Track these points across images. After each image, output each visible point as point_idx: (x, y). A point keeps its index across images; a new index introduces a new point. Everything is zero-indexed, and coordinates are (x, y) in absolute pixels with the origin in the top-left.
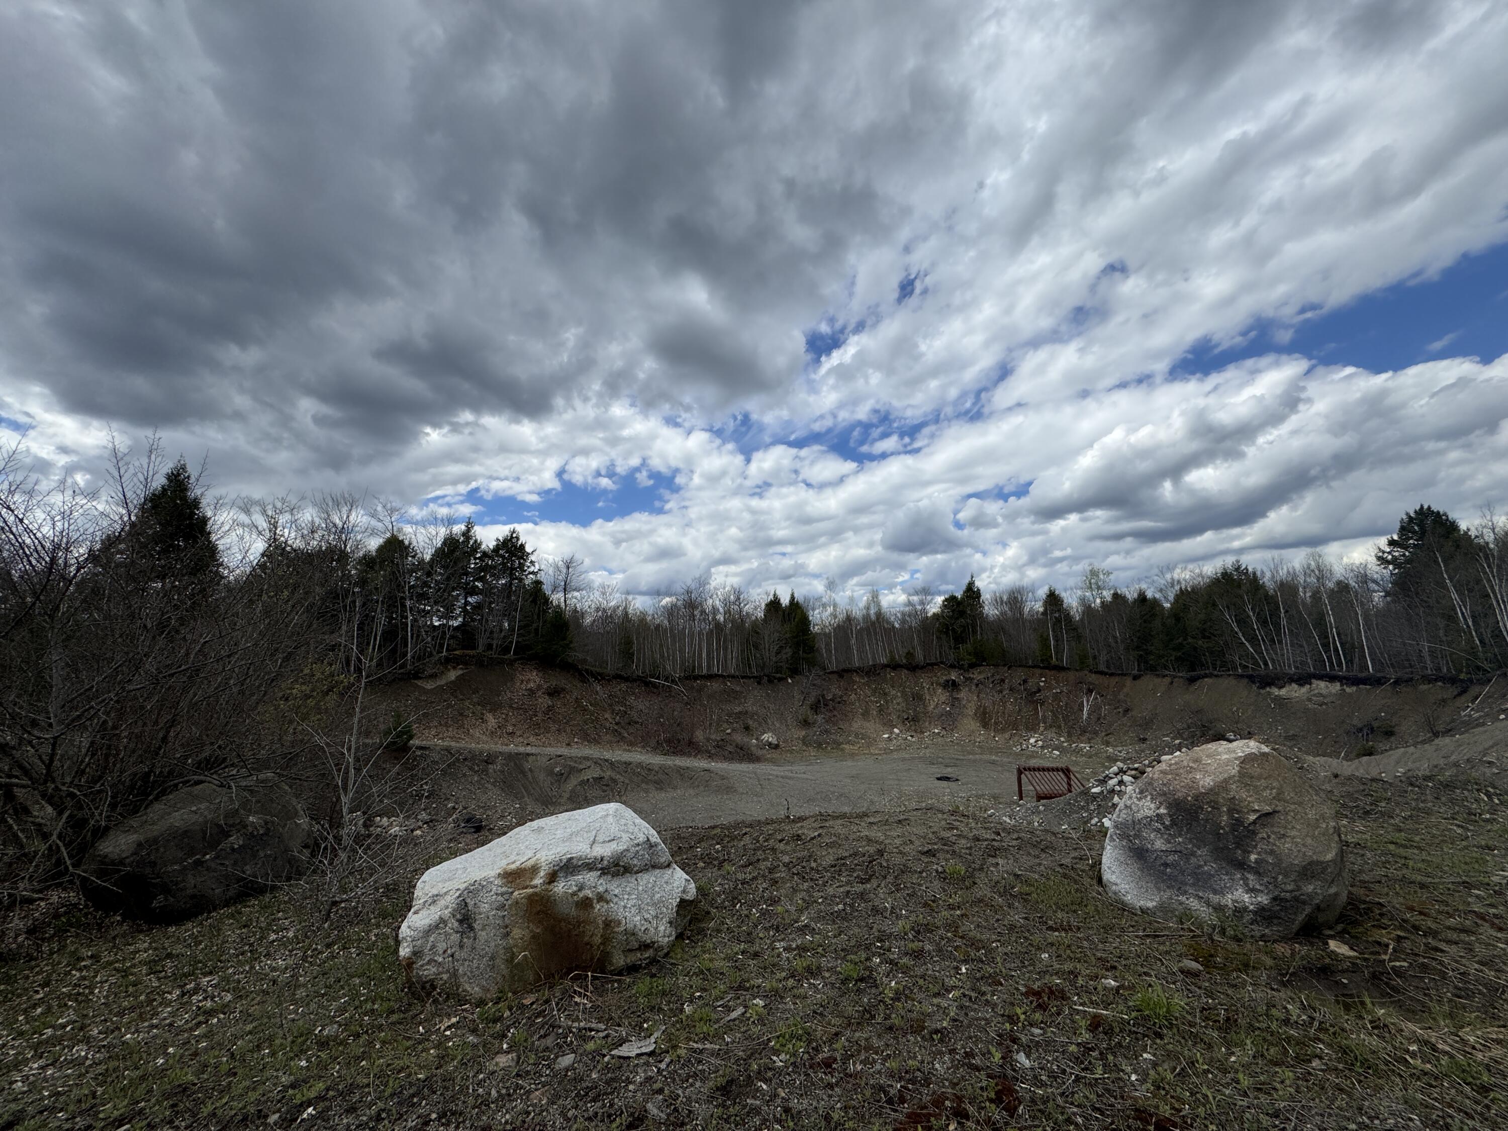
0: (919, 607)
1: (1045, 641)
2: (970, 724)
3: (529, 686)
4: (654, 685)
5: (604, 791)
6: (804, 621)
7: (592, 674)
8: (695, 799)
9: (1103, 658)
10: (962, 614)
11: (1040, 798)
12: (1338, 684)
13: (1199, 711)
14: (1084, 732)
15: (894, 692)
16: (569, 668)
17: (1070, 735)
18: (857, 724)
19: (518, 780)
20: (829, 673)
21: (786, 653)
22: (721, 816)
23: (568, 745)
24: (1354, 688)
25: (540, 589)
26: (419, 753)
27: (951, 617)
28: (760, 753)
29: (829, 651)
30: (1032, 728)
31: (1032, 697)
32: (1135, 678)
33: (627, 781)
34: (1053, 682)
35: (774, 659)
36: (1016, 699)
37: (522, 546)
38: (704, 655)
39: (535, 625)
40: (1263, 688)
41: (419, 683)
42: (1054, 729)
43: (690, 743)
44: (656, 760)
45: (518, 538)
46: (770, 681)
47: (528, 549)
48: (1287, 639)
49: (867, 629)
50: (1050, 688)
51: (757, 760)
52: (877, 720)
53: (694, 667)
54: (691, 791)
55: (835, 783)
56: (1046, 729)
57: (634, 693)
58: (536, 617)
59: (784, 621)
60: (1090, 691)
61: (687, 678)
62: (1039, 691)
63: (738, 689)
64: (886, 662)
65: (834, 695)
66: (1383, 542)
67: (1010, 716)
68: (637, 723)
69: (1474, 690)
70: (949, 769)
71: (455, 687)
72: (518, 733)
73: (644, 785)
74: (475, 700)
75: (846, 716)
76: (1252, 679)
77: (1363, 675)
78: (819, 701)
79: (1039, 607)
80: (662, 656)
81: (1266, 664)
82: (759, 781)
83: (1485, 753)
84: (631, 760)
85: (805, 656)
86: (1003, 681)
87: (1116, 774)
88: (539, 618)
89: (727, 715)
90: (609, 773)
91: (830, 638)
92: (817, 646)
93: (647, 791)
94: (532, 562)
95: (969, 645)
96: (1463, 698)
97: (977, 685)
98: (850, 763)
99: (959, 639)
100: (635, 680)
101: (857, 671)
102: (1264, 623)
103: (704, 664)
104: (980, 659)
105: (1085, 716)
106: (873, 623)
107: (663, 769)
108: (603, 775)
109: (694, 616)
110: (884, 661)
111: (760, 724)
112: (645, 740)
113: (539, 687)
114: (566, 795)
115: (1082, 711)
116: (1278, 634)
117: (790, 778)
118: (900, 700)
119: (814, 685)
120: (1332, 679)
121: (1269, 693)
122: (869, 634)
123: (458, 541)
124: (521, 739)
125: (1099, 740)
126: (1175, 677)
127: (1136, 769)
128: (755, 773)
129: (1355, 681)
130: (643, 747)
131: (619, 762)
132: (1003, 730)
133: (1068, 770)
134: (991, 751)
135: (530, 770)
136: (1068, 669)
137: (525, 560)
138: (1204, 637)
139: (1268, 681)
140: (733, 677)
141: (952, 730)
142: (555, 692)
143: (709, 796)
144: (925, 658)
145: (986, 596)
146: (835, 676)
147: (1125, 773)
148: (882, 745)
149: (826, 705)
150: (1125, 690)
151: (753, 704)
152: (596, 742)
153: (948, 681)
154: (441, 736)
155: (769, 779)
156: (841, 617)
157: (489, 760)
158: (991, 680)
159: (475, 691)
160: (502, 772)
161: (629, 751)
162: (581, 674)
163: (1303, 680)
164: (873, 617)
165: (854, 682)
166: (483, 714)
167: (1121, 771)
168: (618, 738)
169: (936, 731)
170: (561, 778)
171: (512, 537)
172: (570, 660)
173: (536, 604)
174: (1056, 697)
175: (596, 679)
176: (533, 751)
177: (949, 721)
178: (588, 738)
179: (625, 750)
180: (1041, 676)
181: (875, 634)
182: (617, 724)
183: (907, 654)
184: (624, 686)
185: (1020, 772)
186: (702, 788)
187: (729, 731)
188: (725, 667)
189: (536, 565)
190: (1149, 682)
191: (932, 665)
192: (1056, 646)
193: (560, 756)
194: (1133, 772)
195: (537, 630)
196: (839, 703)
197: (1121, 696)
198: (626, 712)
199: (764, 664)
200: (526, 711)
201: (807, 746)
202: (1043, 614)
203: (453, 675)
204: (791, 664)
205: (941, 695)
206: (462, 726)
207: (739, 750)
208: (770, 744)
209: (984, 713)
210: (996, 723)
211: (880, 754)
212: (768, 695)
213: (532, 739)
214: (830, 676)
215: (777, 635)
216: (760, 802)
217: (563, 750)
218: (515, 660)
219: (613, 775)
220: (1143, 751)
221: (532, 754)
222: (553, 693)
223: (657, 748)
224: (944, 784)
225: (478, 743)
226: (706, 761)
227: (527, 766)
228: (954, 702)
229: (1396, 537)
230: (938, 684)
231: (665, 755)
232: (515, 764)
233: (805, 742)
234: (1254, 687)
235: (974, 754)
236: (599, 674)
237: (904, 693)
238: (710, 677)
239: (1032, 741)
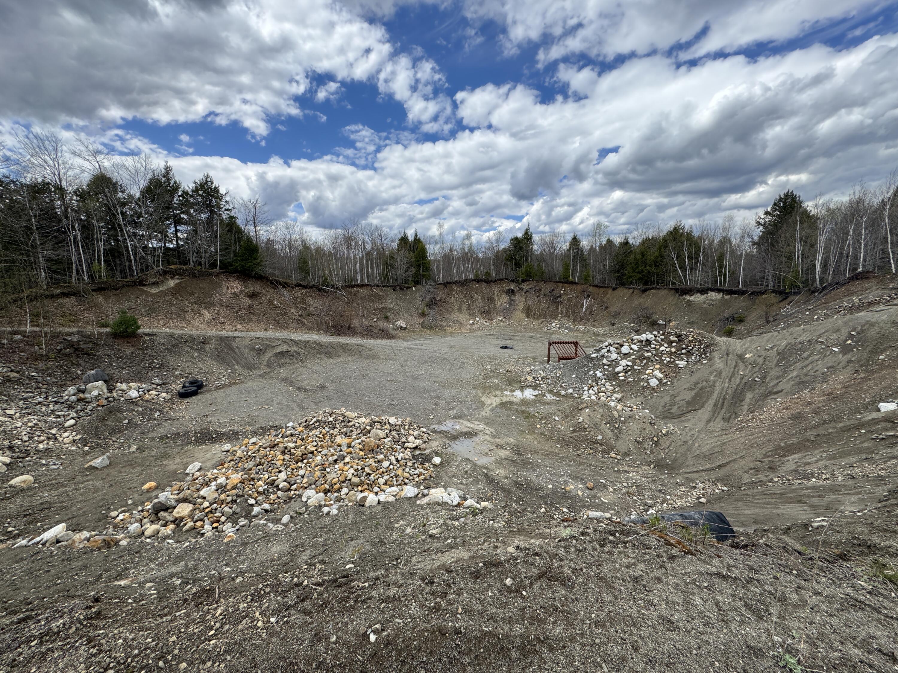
0: (495, 245)
1: (567, 267)
2: (519, 315)
3: (233, 291)
4: (325, 291)
5: (291, 360)
6: (423, 252)
7: (280, 284)
8: (352, 364)
9: (598, 277)
10: (521, 249)
11: (560, 359)
12: (722, 294)
13: (646, 308)
14: (582, 319)
15: (477, 296)
16: (260, 278)
17: (574, 321)
18: (454, 316)
19: (229, 354)
20: (438, 284)
21: (411, 272)
22: (368, 374)
23: (265, 330)
24: (729, 296)
25: (235, 222)
26: (147, 338)
27: (514, 251)
28: (394, 333)
29: (439, 272)
30: (554, 317)
31: (556, 300)
32: (614, 289)
33: (307, 353)
34: (569, 291)
35: (404, 275)
36: (547, 301)
37: (216, 190)
38: (358, 272)
39: (233, 248)
40: (681, 295)
41: (145, 288)
42: (566, 318)
43: (349, 328)
44: (326, 339)
45: (212, 182)
46: (401, 289)
47: (222, 191)
48: (700, 267)
49: (463, 257)
50: (566, 294)
51: (392, 337)
52: (466, 313)
53: (351, 280)
54: (350, 359)
55: (440, 352)
56: (562, 318)
57: (311, 296)
58: (233, 241)
59: (410, 251)
60: (589, 296)
61: (347, 286)
62: (560, 296)
63: (381, 294)
65: (441, 298)
66: (761, 211)
67: (542, 310)
68: (314, 315)
69: (791, 298)
70: (507, 341)
71: (175, 291)
72: (228, 322)
73: (318, 355)
74: (192, 301)
75: (448, 310)
76: (676, 290)
77: (735, 289)
78: (432, 301)
79: (566, 246)
80: (330, 271)
81: (686, 282)
82: (393, 350)
83: (820, 336)
84: (308, 339)
85: (424, 273)
86: (540, 290)
87: (607, 347)
88: (235, 243)
89: (374, 310)
90: (294, 348)
91: (440, 263)
92: (431, 267)
93: (320, 359)
94: (226, 202)
95: (523, 268)
97: (525, 292)
98: (449, 339)
99: (518, 265)
100: (311, 288)
101: (456, 283)
102: (690, 258)
103: (358, 278)
104: (528, 277)
105: (584, 310)
106: (467, 254)
107: (331, 345)
108: (289, 349)
109: (351, 245)
110: (472, 277)
111: (395, 316)
112: (319, 327)
113: (241, 292)
114: (265, 363)
115: (582, 307)
116: (696, 263)
117: (413, 349)
118: (480, 301)
119: (429, 291)
120: (719, 291)
121: (684, 299)
122: (464, 261)
123: (160, 181)
124: (231, 327)
125: (590, 324)
126: (636, 289)
127: (618, 344)
128: (391, 346)
129: (730, 292)
130: (318, 331)
131: (301, 341)
132: (538, 319)
133: (577, 343)
134: (530, 330)
135: (237, 347)
136: (578, 283)
137: (221, 200)
138: (656, 266)
139: (685, 292)
140: (377, 286)
141: (509, 318)
142: (253, 295)
143: (361, 361)
144: (496, 275)
145: (536, 238)
146: (442, 286)
147: (611, 346)
148: (468, 327)
149: (436, 304)
150: (608, 296)
151: (390, 303)
152: (286, 328)
153: (509, 290)
154: (168, 325)
155: (400, 350)
156: (447, 251)
157: (205, 341)
158: (533, 289)
159: (192, 294)
160: (216, 348)
161: (308, 333)
162: (272, 283)
163: (703, 291)
164: (467, 250)
165: (454, 290)
166: (200, 310)
167: (610, 345)
168: (301, 324)
169: (500, 319)
170: (260, 352)
171: (207, 181)
172: (262, 273)
173: (231, 232)
174: (570, 300)
175: (284, 286)
176: (239, 335)
177: (507, 313)
178: (279, 325)
179: (306, 333)
180: (562, 287)
181: (468, 260)
182: (300, 316)
183: (487, 273)
184: (304, 291)
185: (550, 344)
186: (357, 356)
187: (375, 320)
188: (373, 279)
189: (230, 204)
190: (621, 291)
191: (500, 280)
192: (573, 270)
193: (259, 338)
194: (617, 345)
195: (235, 252)
196: (444, 302)
197: (605, 300)
198: (306, 308)
199: (397, 278)
200: (233, 308)
201: (424, 328)
202: (568, 250)
203: (172, 283)
204: (415, 278)
205: (505, 299)
206: (184, 318)
207: (381, 332)
208: (401, 327)
209: (528, 309)
210: (534, 314)
211: (467, 333)
212: (400, 297)
213: (239, 326)
214: (439, 286)
215: (405, 259)
216: (394, 364)
217: (261, 333)
218: (221, 273)
219: (297, 349)
220: (613, 330)
221: (238, 337)
222: (252, 296)
223: (328, 331)
224: (505, 350)
225: (198, 330)
226: (360, 339)
227: (234, 345)
228: (512, 302)
229: (769, 210)
230: (503, 291)
231: (333, 335)
232: (226, 344)
233: (423, 325)
234: (677, 295)
235: (521, 332)
236: (285, 283)
237: (483, 297)
238: (362, 286)
239: (554, 324)
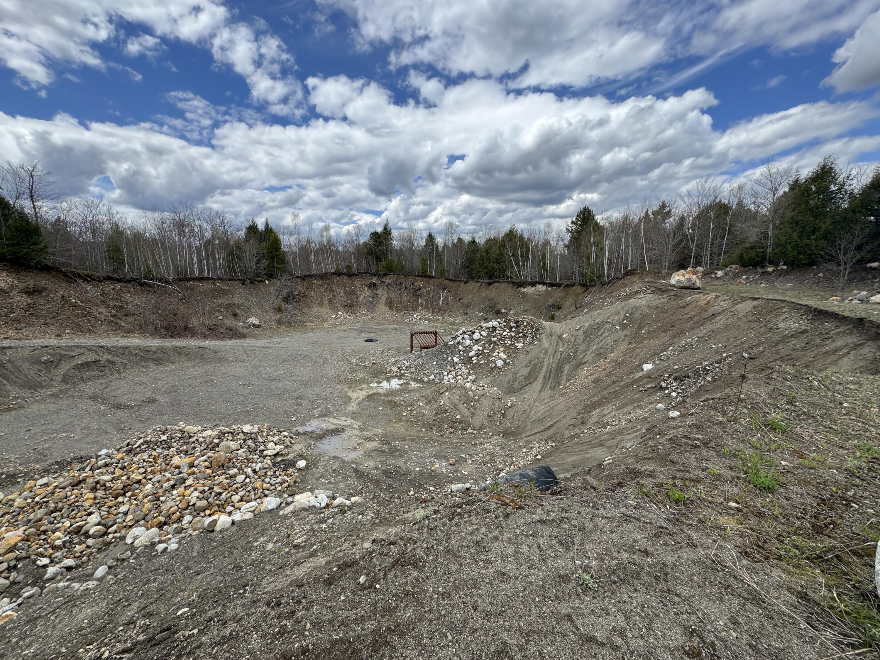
0: (355, 238)
1: (424, 261)
2: (383, 308)
4: (149, 285)
5: (101, 371)
6: (276, 243)
7: (80, 276)
8: (191, 369)
9: (452, 272)
10: (381, 243)
11: (422, 348)
12: (546, 286)
13: (492, 299)
14: (440, 311)
15: (339, 290)
16: (49, 270)
17: (433, 312)
18: (315, 310)
21: (263, 264)
22: (214, 380)
23: (58, 336)
24: (551, 288)
27: (374, 245)
28: (245, 331)
29: (295, 263)
30: (415, 309)
31: (416, 293)
32: (466, 283)
33: (125, 362)
34: (427, 284)
35: (255, 267)
36: (408, 294)
38: (195, 263)
40: (517, 288)
42: (426, 310)
43: (186, 328)
44: (154, 343)
46: (252, 283)
48: (530, 264)
49: (322, 250)
50: (425, 287)
51: (244, 336)
52: (328, 307)
53: (186, 272)
54: (189, 364)
55: (301, 349)
56: (422, 309)
57: (129, 292)
59: (260, 241)
60: (445, 289)
61: (180, 280)
62: (420, 289)
63: (226, 288)
64: (334, 271)
65: (299, 292)
66: (569, 221)
67: (404, 303)
68: (134, 314)
69: (590, 289)
70: (371, 334)
73: (143, 363)
75: (308, 305)
76: (514, 283)
77: (555, 282)
78: (289, 296)
79: (423, 243)
80: (155, 262)
81: (521, 277)
82: (245, 351)
83: (608, 318)
85: (278, 266)
86: (401, 283)
87: (461, 334)
89: (218, 306)
90: (106, 357)
91: (296, 255)
92: (286, 260)
93: (146, 368)
95: (384, 262)
96: (586, 293)
97: (387, 286)
98: (311, 335)
99: (378, 259)
100: (129, 281)
101: (316, 276)
102: (522, 256)
103: (196, 270)
104: (389, 271)
105: (441, 302)
106: (326, 246)
107: (161, 349)
108: (98, 358)
109: (184, 232)
110: (332, 270)
111: (246, 312)
112: (143, 329)
113: (13, 287)
114: (59, 379)
115: (440, 299)
116: (527, 261)
117: (269, 348)
118: (342, 295)
119: (285, 285)
120: (544, 284)
121: (520, 291)
122: (323, 253)
125: (446, 314)
126: (483, 282)
127: (471, 331)
128: (242, 346)
129: (552, 285)
130: (142, 333)
131: (116, 347)
132: (400, 311)
133: (436, 332)
134: (393, 322)
135: (9, 361)
136: (435, 277)
138: (497, 263)
139: (522, 284)
140: (221, 279)
141: (373, 311)
142: (35, 291)
143: (204, 366)
144: (358, 268)
145: (395, 233)
146: (300, 280)
147: (465, 333)
148: (331, 322)
149: (294, 298)
150: (461, 288)
151: (239, 298)
152: (92, 331)
153: (371, 283)
155: (253, 350)
156: (304, 242)
158: (395, 283)
161: (127, 337)
162: (65, 275)
163: (533, 284)
164: (325, 243)
165: (313, 284)
168: (115, 327)
169: (364, 312)
170: (49, 365)
172: (49, 263)
174: (428, 292)
175: (85, 280)
176: (12, 345)
177: (371, 306)
178: (80, 329)
179: (123, 337)
180: (421, 281)
181: (327, 254)
182: (112, 316)
183: (347, 266)
184: (117, 286)
185: (412, 335)
186: (197, 361)
187: (221, 317)
188: (215, 271)
190: (473, 285)
191: (362, 273)
192: (430, 264)
193: (47, 347)
194: (469, 333)
196: (303, 297)
197: (458, 292)
198: (122, 307)
199: (246, 271)
201: (281, 325)
202: (425, 246)
204: (268, 271)
205: (367, 292)
207: (228, 331)
208: (254, 325)
209: (391, 302)
210: (396, 307)
211: (330, 328)
212: (251, 292)
213: (11, 333)
214: (297, 279)
215: (255, 250)
216: (246, 366)
217: (51, 341)
219: (110, 358)
220: (466, 319)
221: (10, 347)
222: (33, 292)
223: (156, 333)
224: (370, 343)
226: (201, 341)
227: (5, 357)
228: (375, 296)
229: (574, 220)
230: (365, 285)
231: (163, 338)
233: (280, 322)
234: (515, 288)
235: (384, 324)
236: (87, 276)
237: (345, 291)
238: (201, 279)
239: (415, 316)
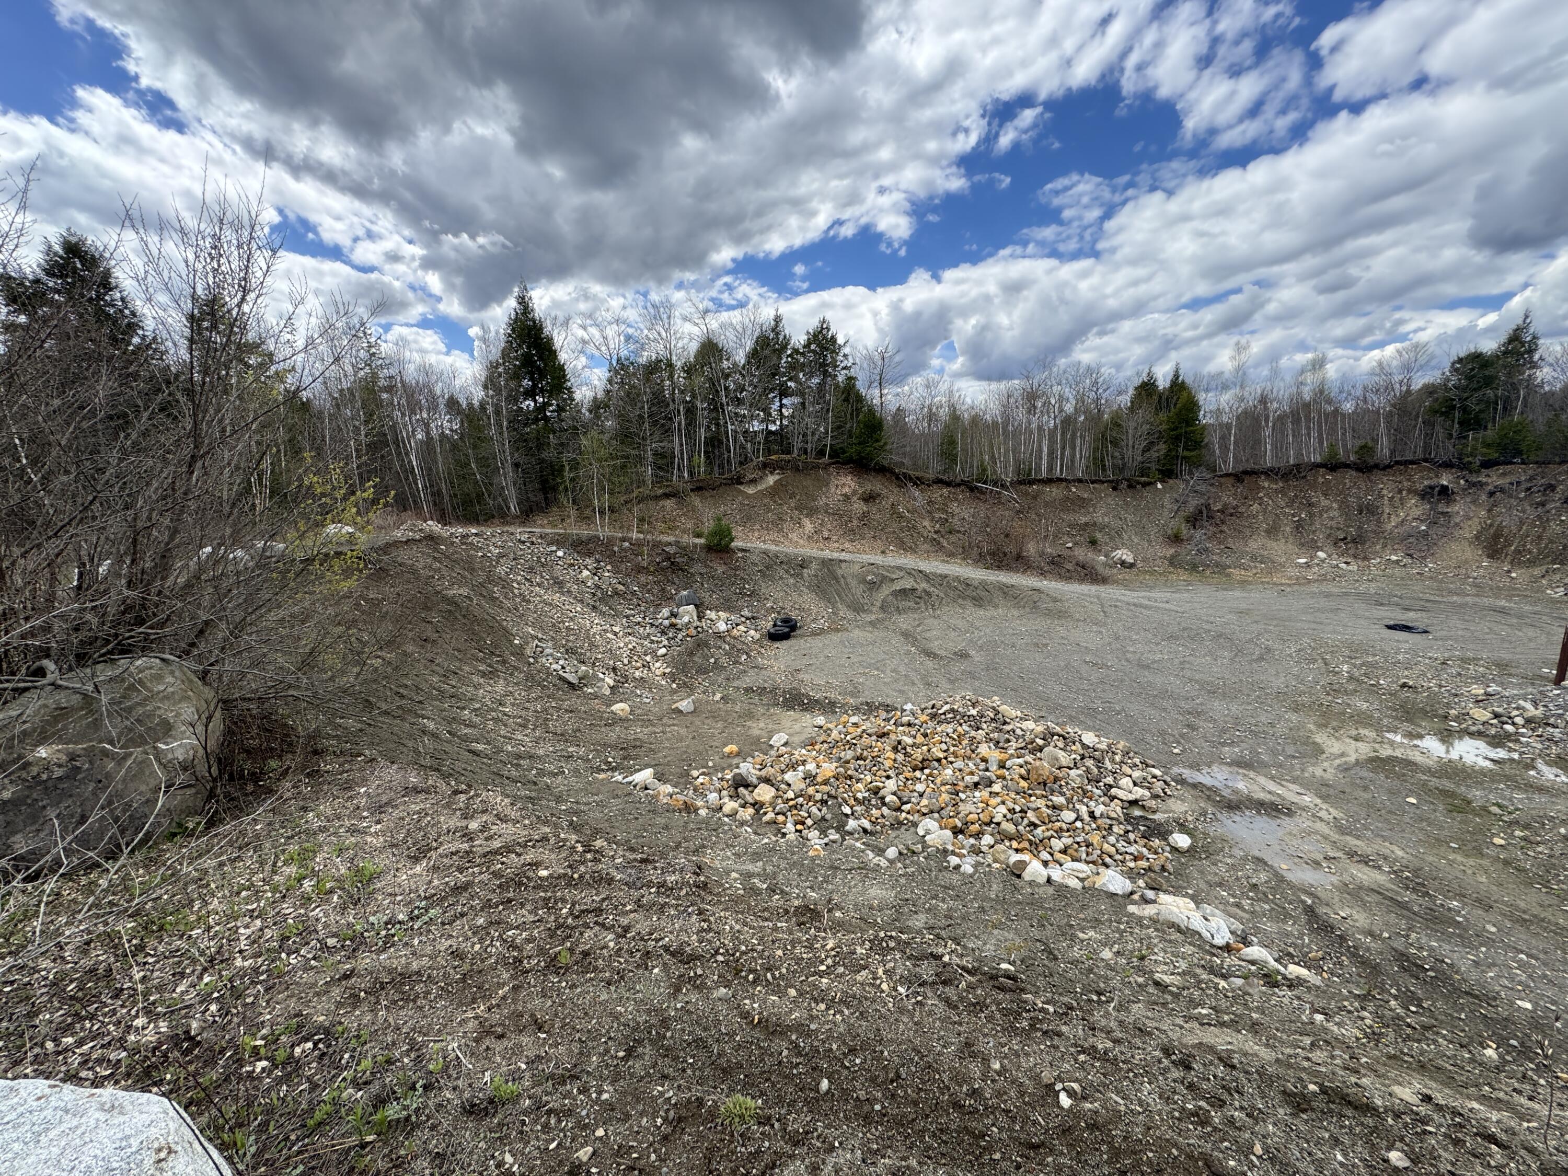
0: (1398, 378)
2: (1462, 551)
3: (844, 491)
4: (981, 491)
5: (917, 603)
6: (1192, 407)
7: (910, 479)
8: (1018, 622)
10: (1489, 382)
15: (1327, 502)
16: (883, 471)
18: (1257, 544)
19: (831, 586)
20: (1221, 476)
21: (1158, 451)
22: (1047, 645)
23: (883, 552)
25: (854, 385)
26: (740, 555)
27: (1463, 389)
28: (1107, 572)
29: (1225, 448)
33: (942, 595)
35: (1140, 458)
37: (833, 339)
38: (1045, 456)
39: (848, 426)
41: (742, 488)
43: (1019, 557)
44: (977, 574)
45: (828, 329)
46: (1130, 486)
47: (840, 340)
49: (1295, 413)
51: (1104, 581)
52: (1291, 540)
53: (1030, 470)
54: (1016, 613)
55: (1212, 619)
57: (956, 499)
58: (849, 415)
59: (1159, 408)
61: (1021, 483)
63: (1086, 496)
64: (1319, 460)
65: (1225, 505)
67: (1551, 542)
68: (959, 532)
70: (1412, 614)
71: (774, 492)
72: (834, 538)
73: (960, 601)
74: (793, 505)
75: (1240, 532)
78: (1201, 512)
80: (992, 457)
82: (1102, 606)
84: (946, 572)
85: (1186, 453)
86: (1552, 488)
88: (852, 418)
89: (1069, 526)
90: (924, 585)
91: (1229, 430)
92: (1206, 440)
93: (964, 608)
94: (845, 356)
95: (1489, 432)
97: (1492, 494)
98: (1237, 594)
99: (1472, 422)
100: (959, 485)
101: (1269, 473)
103: (1044, 466)
104: (1509, 453)
106: (1307, 406)
107: (983, 584)
108: (916, 586)
109: (1035, 408)
110: (1316, 458)
111: (1112, 539)
112: (967, 552)
113: (854, 492)
114: (878, 604)
117: (1145, 607)
118: (1336, 513)
119: (1196, 492)
122: (1297, 421)
123: (768, 338)
124: (836, 545)
128: (1099, 598)
130: (964, 559)
131: (934, 574)
132: (1532, 563)
134: (1497, 592)
135: (843, 576)
137: (838, 354)
140: (1080, 481)
141: (1424, 558)
142: (871, 497)
143: (1035, 619)
144: (1393, 454)
146: (1231, 480)
148: (1293, 572)
149: (1211, 517)
151: (1104, 515)
152: (914, 550)
153: (1432, 488)
154: (763, 538)
155: (1116, 606)
156: (1251, 402)
157: (803, 564)
158: (1523, 486)
159: (792, 496)
160: (816, 576)
161: (947, 562)
162: (898, 478)
165: (1260, 488)
166: (800, 519)
168: (936, 547)
169: (1394, 558)
170: (873, 586)
171: (822, 328)
172: (885, 463)
173: (848, 401)
175: (915, 484)
176: (847, 558)
177: (1422, 545)
178: (903, 547)
179: (943, 561)
181: (1308, 419)
182: (936, 532)
183: (1362, 448)
184: (945, 491)
186: (1028, 610)
187: (1070, 545)
188: (1072, 468)
189: (850, 358)
191: (1406, 463)
193: (873, 564)
195: (850, 432)
196: (1231, 515)
198: (947, 520)
199: (1124, 465)
200: (841, 516)
201: (1175, 568)
203: (771, 480)
204: (1164, 465)
205: (1414, 508)
206: (782, 530)
207: (1079, 569)
208: (1123, 563)
209: (1497, 536)
210: (1518, 552)
211: (1289, 585)
212: (1127, 504)
213: (847, 545)
214: (1222, 480)
215: (1146, 426)
216: (1101, 632)
217: (877, 557)
218: (830, 465)
219: (927, 587)
221: (845, 561)
222: (869, 498)
223: (981, 560)
224: (1401, 635)
225: (796, 547)
226: (1037, 579)
227: (840, 572)
228: (1438, 517)
230: (1411, 491)
231: (988, 569)
232: (829, 570)
233: (1173, 562)
235: (1462, 594)
236: (918, 478)
237: (1344, 505)
238: (1049, 481)
